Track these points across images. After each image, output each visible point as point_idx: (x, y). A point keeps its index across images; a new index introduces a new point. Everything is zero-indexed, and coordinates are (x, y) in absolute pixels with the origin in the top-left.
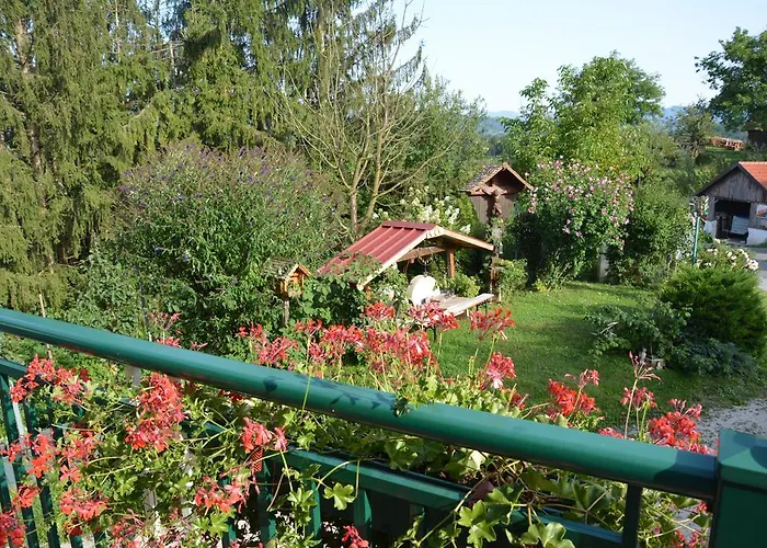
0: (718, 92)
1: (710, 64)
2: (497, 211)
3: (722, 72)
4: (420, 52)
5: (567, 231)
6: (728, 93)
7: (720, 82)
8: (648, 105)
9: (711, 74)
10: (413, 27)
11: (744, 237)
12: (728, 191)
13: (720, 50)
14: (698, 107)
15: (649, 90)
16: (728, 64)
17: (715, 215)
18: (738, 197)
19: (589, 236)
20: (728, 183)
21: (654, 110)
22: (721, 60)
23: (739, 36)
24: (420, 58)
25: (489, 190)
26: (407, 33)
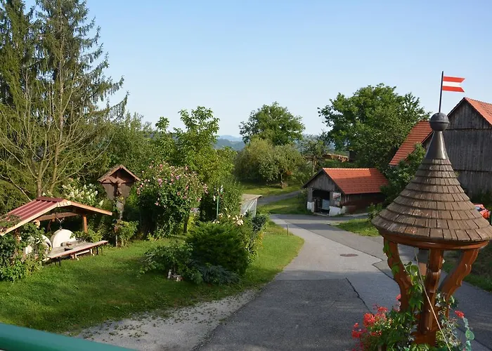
0: (331, 128)
1: (325, 112)
2: (119, 193)
3: (333, 117)
4: (126, 98)
5: (157, 204)
6: (336, 130)
7: (332, 123)
8: (295, 134)
9: (327, 118)
10: (121, 83)
11: (328, 211)
12: (318, 185)
13: (331, 105)
14: (322, 136)
15: (296, 125)
16: (336, 113)
17: (313, 199)
18: (324, 188)
19: (172, 208)
20: (318, 180)
21: (299, 137)
22: (332, 110)
23: (340, 97)
24: (126, 102)
25: (114, 181)
26: (116, 87)
